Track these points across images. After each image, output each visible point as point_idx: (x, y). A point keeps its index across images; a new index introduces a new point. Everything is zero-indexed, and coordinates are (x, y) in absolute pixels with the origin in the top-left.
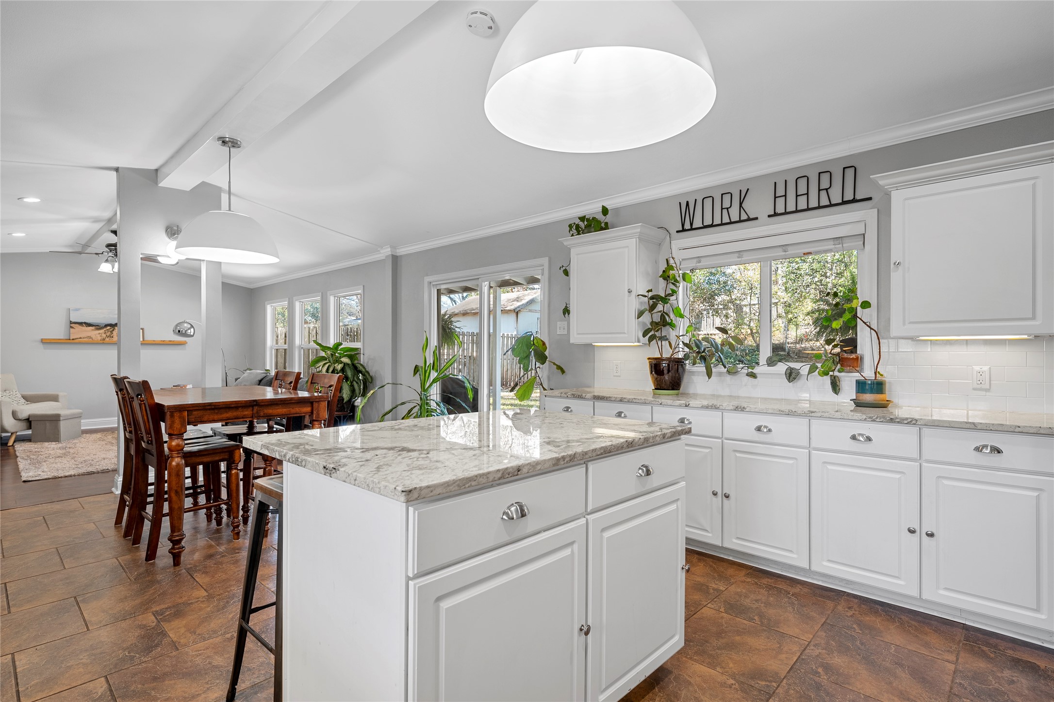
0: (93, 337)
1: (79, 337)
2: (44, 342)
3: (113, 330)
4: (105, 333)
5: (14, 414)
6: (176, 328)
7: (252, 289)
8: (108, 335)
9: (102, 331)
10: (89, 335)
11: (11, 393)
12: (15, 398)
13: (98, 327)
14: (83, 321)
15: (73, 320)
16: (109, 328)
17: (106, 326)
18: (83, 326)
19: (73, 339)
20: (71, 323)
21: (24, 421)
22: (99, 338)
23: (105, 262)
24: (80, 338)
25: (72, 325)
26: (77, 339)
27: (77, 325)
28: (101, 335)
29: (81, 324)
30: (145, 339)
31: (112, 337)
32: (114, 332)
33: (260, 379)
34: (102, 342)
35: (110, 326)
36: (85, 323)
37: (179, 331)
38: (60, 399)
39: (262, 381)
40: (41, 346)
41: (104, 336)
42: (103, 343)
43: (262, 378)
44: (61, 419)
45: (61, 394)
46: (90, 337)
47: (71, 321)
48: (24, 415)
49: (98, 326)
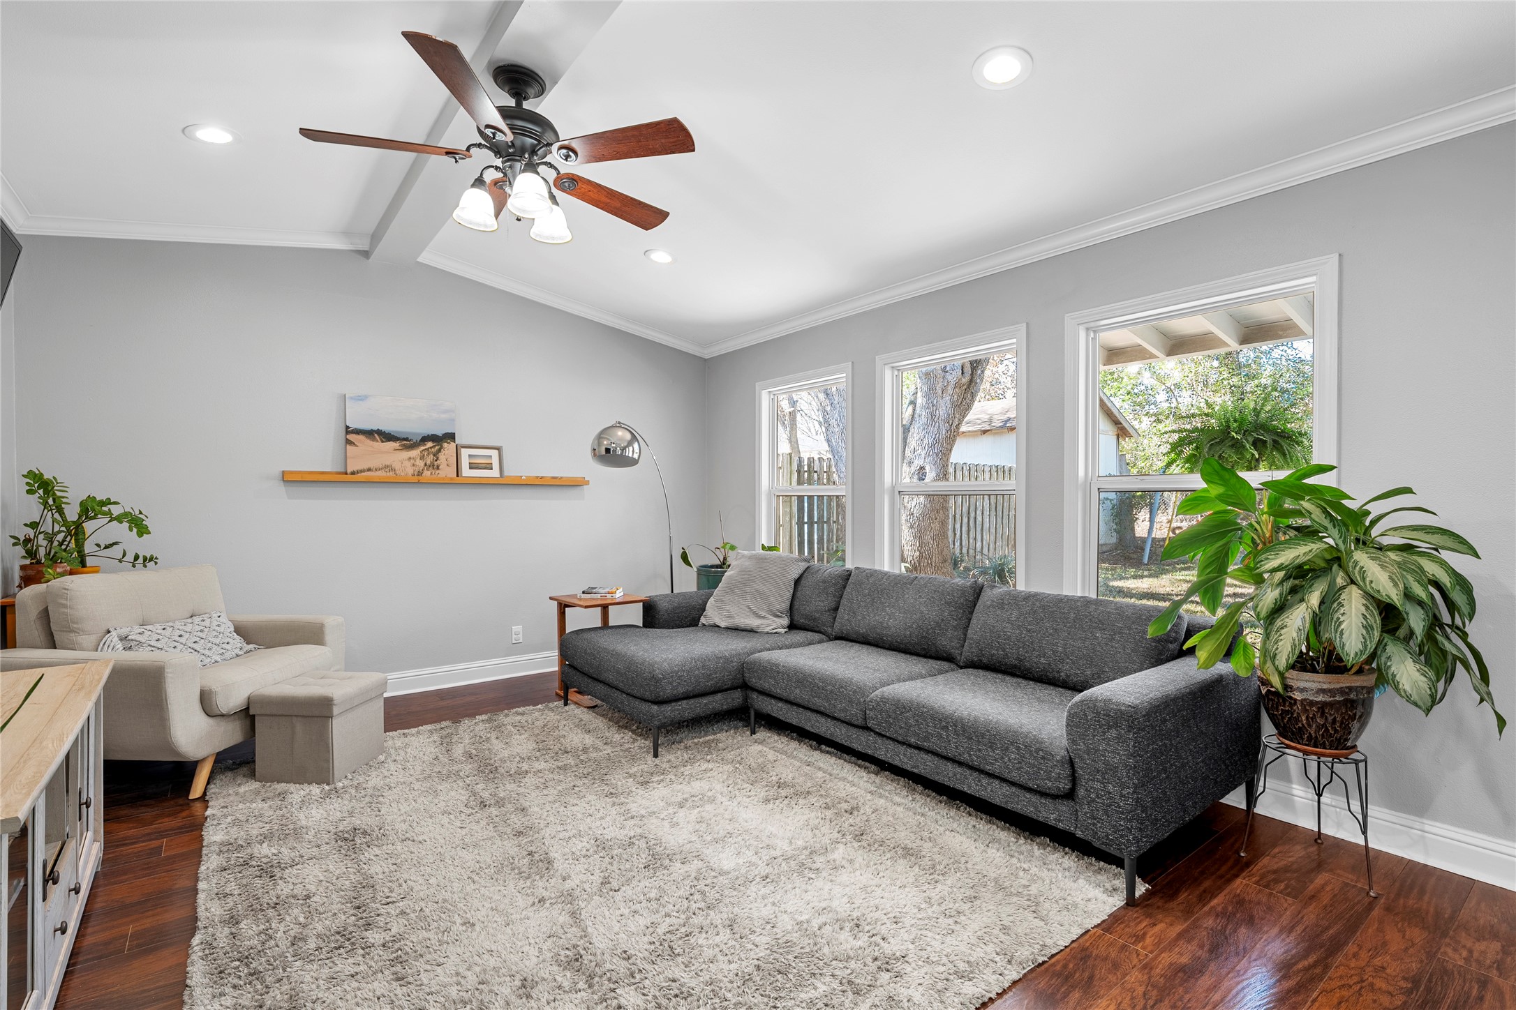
0: (397, 466)
1: (366, 467)
2: (291, 479)
3: (439, 451)
4: (422, 458)
5: (206, 701)
6: (600, 444)
7: (705, 360)
8: (428, 463)
9: (415, 453)
10: (388, 463)
11: (207, 623)
12: (216, 637)
13: (408, 442)
14: (375, 428)
15: (353, 425)
16: (430, 444)
17: (425, 439)
18: (374, 440)
19: (353, 473)
20: (348, 431)
21: (236, 716)
22: (410, 471)
23: (473, 186)
24: (369, 470)
25: (351, 437)
26: (362, 471)
27: (361, 437)
28: (412, 461)
29: (369, 433)
30: (506, 473)
31: (438, 468)
32: (441, 456)
33: (796, 576)
34: (415, 479)
35: (433, 441)
36: (379, 432)
37: (608, 450)
38: (329, 637)
39: (803, 582)
40: (281, 488)
41: (420, 464)
42: (417, 481)
43: (800, 572)
44: (336, 711)
45: (331, 621)
46: (389, 468)
47: (347, 427)
48: (232, 700)
49: (406, 439)
